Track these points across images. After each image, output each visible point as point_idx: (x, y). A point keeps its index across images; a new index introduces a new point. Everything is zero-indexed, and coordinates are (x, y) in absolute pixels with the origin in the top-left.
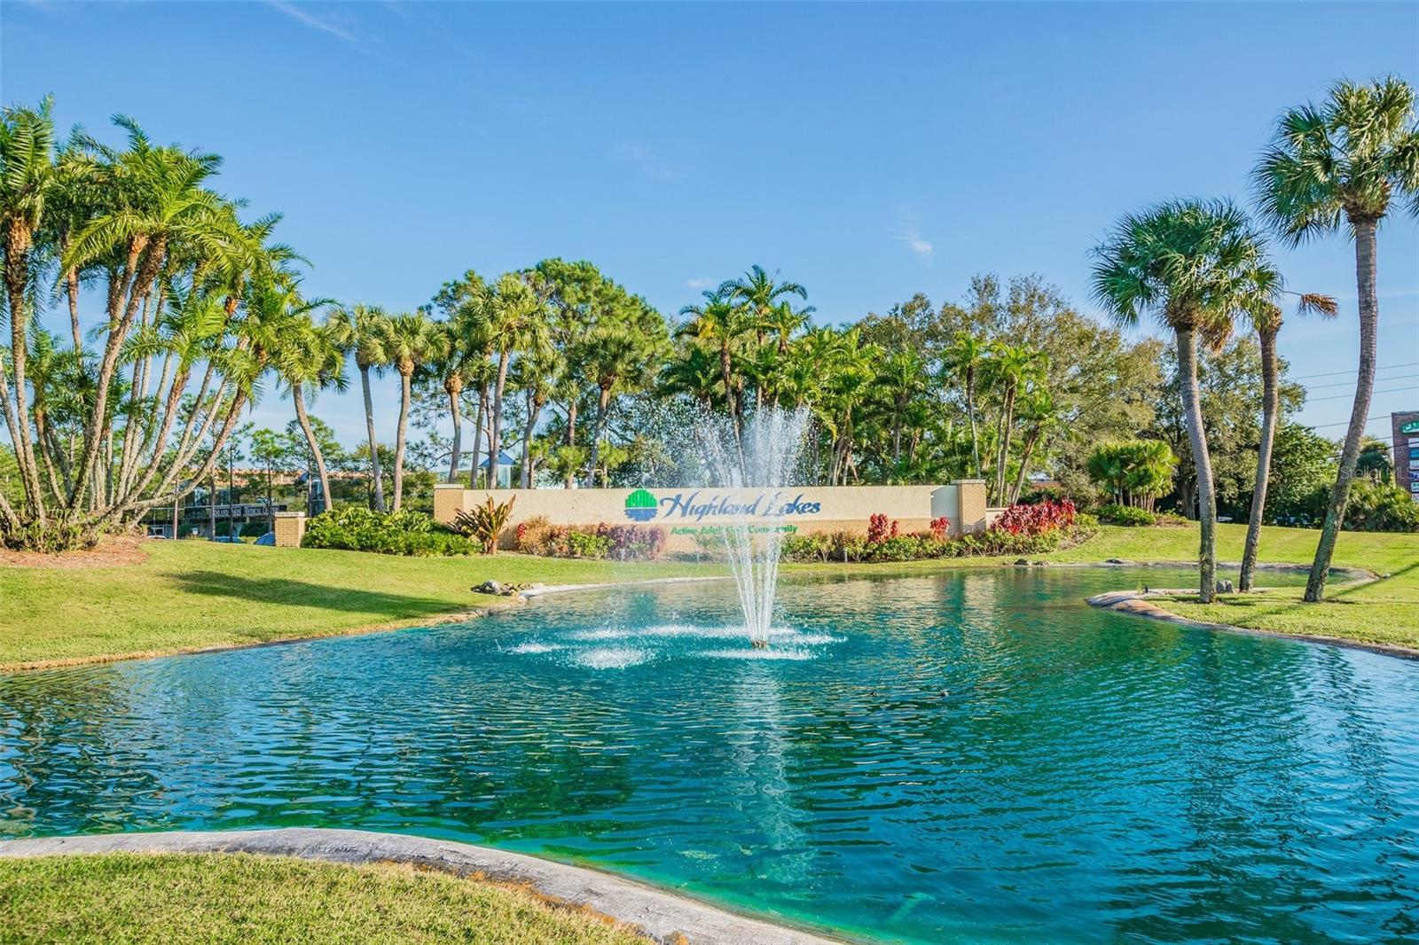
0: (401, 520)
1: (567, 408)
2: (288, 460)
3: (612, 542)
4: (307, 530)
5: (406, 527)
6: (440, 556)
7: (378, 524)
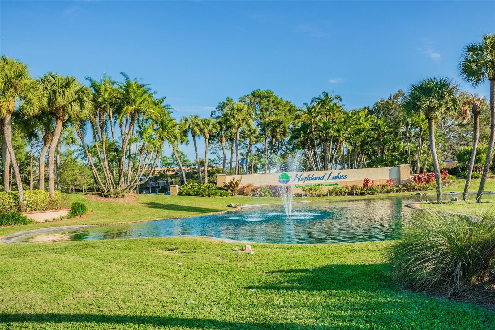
0: (206, 186)
1: (264, 144)
2: (172, 166)
3: (273, 191)
4: (179, 190)
5: (208, 188)
6: (219, 197)
7: (200, 188)
